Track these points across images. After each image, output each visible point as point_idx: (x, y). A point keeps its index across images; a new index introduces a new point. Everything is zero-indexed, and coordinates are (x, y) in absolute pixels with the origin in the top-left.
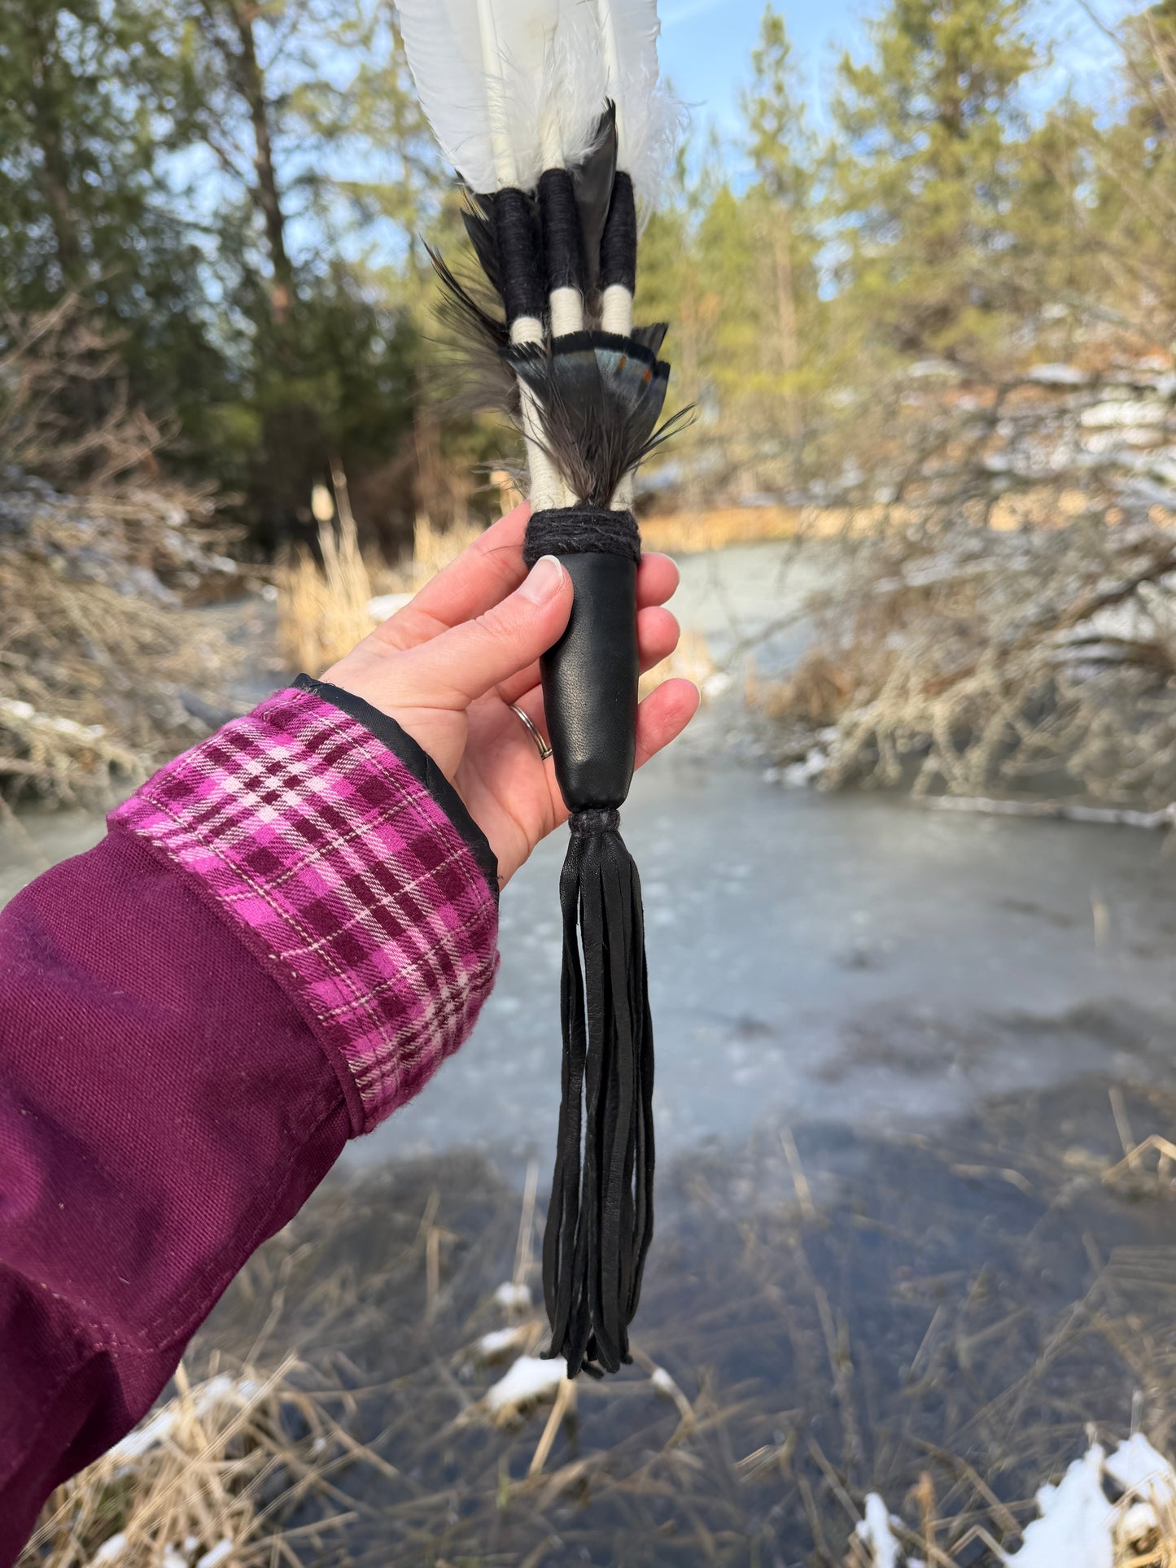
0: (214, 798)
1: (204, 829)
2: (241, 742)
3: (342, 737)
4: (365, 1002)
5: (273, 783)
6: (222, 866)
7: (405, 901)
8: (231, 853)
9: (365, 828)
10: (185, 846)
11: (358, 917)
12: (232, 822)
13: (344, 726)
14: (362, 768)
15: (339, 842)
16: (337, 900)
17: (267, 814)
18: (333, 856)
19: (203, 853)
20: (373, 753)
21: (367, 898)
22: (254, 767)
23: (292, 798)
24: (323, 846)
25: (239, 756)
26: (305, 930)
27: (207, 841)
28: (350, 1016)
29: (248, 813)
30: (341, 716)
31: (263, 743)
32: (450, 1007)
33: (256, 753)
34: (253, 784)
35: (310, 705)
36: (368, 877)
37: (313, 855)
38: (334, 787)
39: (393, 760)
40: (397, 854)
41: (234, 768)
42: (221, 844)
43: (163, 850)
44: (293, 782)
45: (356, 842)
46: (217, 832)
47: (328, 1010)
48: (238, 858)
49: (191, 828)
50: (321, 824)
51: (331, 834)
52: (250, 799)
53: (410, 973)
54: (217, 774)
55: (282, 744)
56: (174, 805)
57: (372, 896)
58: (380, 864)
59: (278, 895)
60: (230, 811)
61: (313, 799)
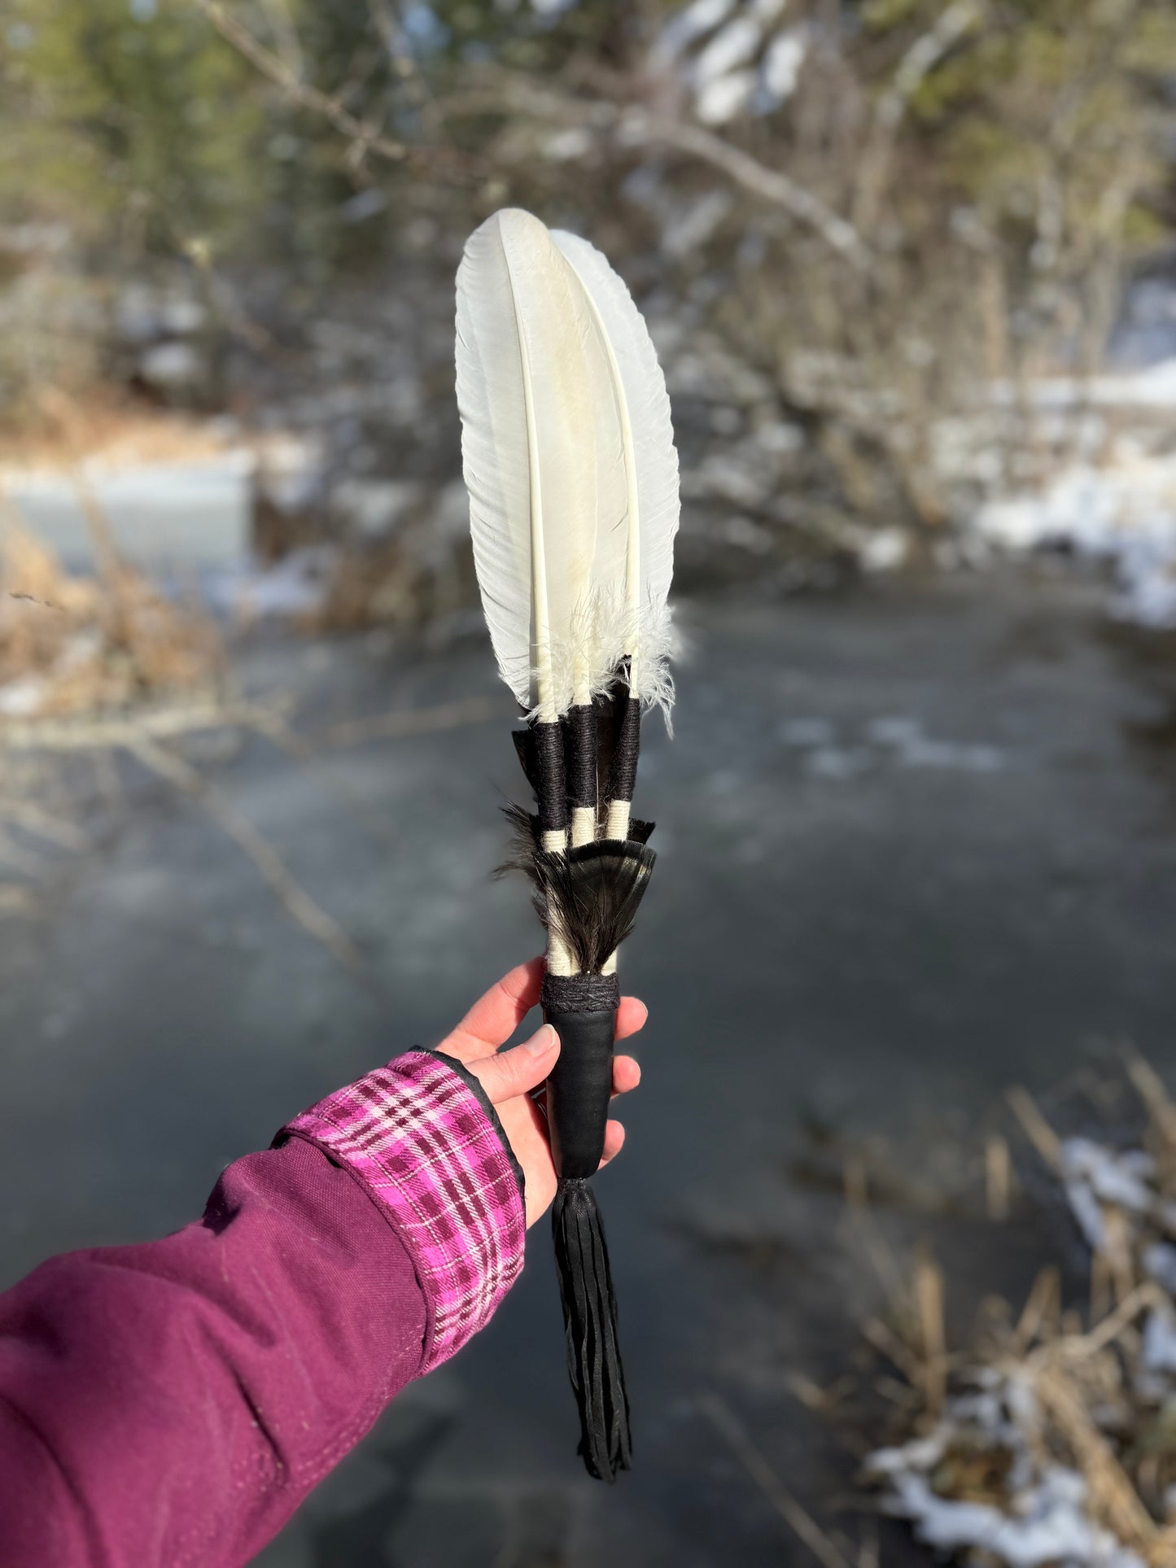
0: (366, 1120)
1: (362, 1139)
2: (383, 1083)
3: (448, 1085)
4: (450, 1267)
5: (403, 1112)
6: (373, 1165)
7: (476, 1201)
8: (380, 1157)
9: (458, 1148)
10: (350, 1150)
11: (448, 1209)
12: (378, 1137)
13: (449, 1077)
14: (460, 1107)
15: (442, 1157)
16: (438, 1195)
17: (400, 1133)
18: (437, 1165)
19: (362, 1155)
20: (464, 1098)
21: (454, 1196)
22: (392, 1101)
23: (415, 1124)
24: (433, 1157)
25: (382, 1093)
26: (421, 1211)
27: (363, 1147)
28: (442, 1275)
29: (388, 1132)
30: (446, 1070)
31: (398, 1085)
32: (489, 1287)
33: (394, 1092)
34: (391, 1112)
35: (426, 1061)
36: (456, 1181)
37: (426, 1163)
38: (442, 1118)
39: (478, 1105)
40: (475, 1168)
41: (379, 1101)
42: (372, 1150)
43: (337, 1152)
44: (416, 1113)
45: (451, 1156)
46: (370, 1142)
47: (431, 1268)
48: (383, 1160)
49: (353, 1138)
50: (433, 1143)
51: (438, 1149)
52: (389, 1123)
53: (474, 1252)
54: (368, 1104)
55: (410, 1086)
56: (341, 1122)
57: (458, 1194)
58: (464, 1174)
59: (408, 1188)
60: (376, 1129)
61: (428, 1125)
